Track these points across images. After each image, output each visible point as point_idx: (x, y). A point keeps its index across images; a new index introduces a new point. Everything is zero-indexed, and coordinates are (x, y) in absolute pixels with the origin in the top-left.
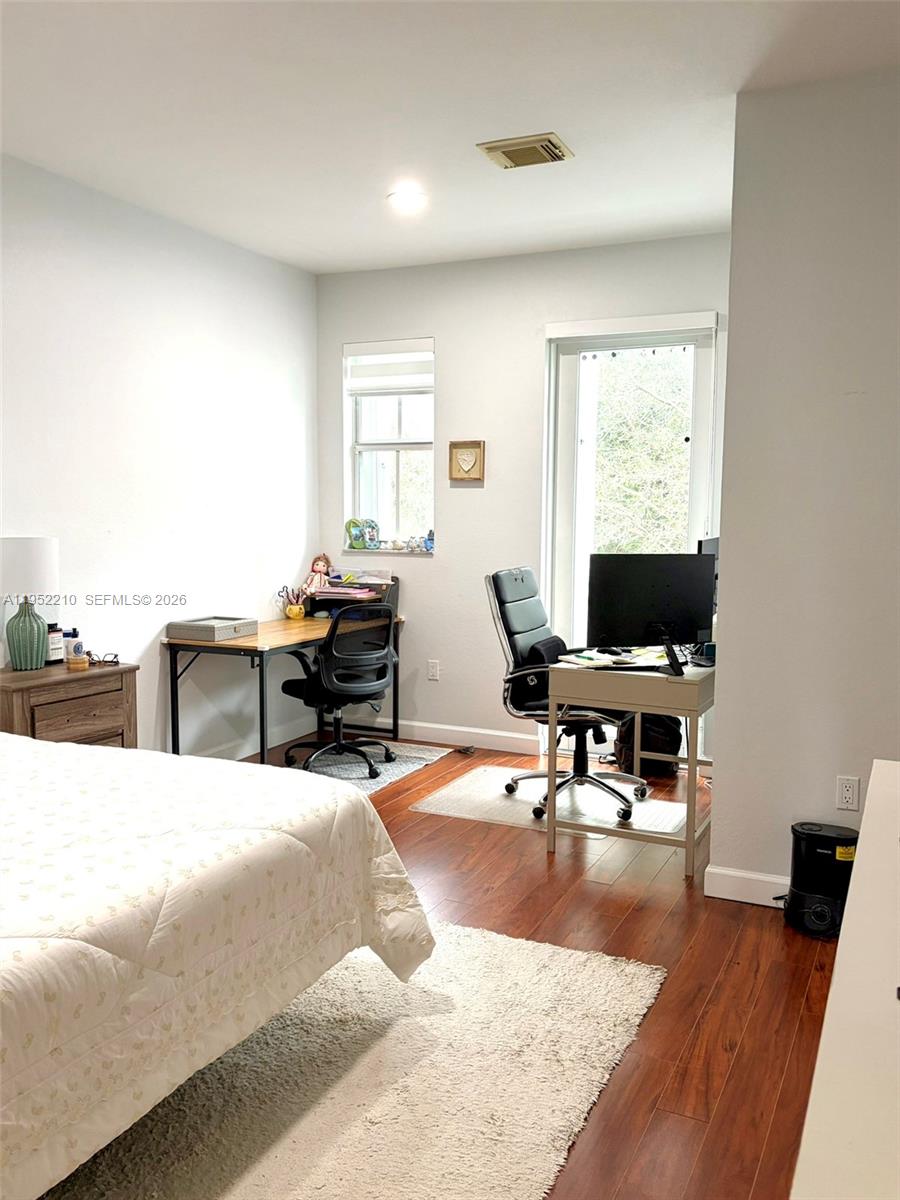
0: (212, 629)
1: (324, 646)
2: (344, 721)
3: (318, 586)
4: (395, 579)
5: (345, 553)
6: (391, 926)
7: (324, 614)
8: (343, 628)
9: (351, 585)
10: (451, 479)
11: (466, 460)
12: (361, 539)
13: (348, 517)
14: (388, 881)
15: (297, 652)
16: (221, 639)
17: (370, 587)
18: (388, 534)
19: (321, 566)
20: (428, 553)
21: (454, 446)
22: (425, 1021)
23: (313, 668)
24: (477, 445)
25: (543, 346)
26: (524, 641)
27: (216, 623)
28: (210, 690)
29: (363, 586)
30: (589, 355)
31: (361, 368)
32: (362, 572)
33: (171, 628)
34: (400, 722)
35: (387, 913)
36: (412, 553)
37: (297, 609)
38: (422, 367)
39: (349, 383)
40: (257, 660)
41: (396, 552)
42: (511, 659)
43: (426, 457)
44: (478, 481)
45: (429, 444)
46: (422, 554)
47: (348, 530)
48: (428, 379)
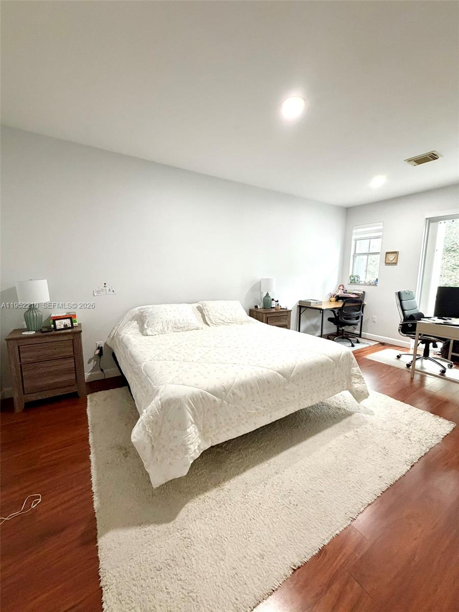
0: (310, 303)
1: (340, 309)
2: (345, 330)
3: (340, 293)
4: (364, 292)
5: (349, 284)
6: (356, 387)
7: (341, 301)
8: (347, 305)
9: (350, 293)
10: (386, 263)
11: (391, 258)
12: (354, 281)
13: (350, 274)
14: (356, 375)
15: (333, 310)
16: (312, 305)
17: (356, 294)
18: (362, 279)
19: (341, 287)
20: (375, 285)
21: (387, 253)
23: (337, 315)
24: (396, 252)
25: (424, 220)
26: (407, 313)
27: (312, 301)
28: (308, 318)
29: (353, 294)
30: (442, 222)
31: (358, 232)
32: (353, 290)
33: (300, 302)
34: (362, 333)
35: (355, 383)
36: (370, 285)
37: (334, 299)
38: (378, 231)
39: (354, 237)
40: (322, 311)
41: (365, 284)
42: (403, 318)
43: (379, 256)
44: (395, 264)
45: (378, 253)
46: (373, 285)
47: (350, 278)
48: (380, 234)
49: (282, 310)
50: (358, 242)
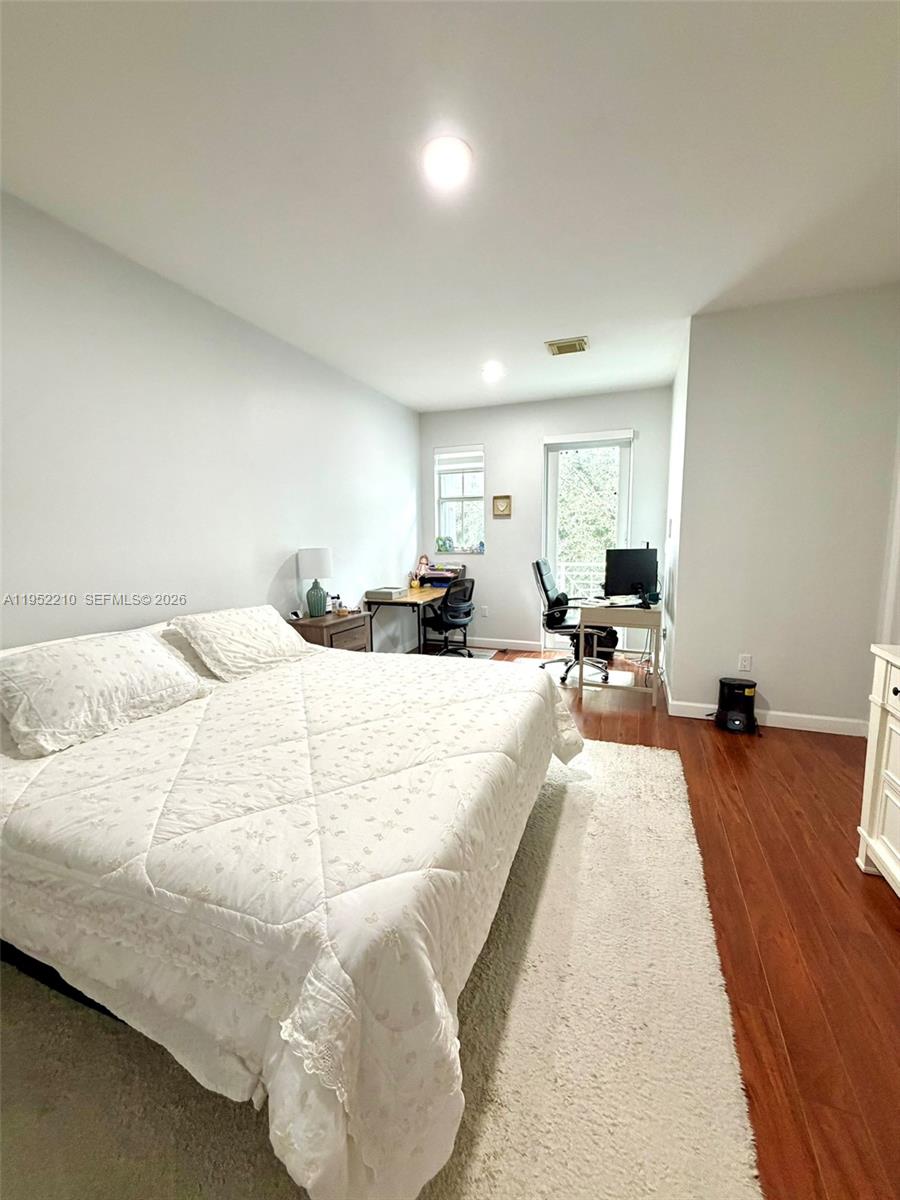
0: (391, 594)
1: (445, 598)
2: (450, 639)
3: (424, 571)
4: (464, 566)
5: (436, 554)
7: (429, 585)
8: (452, 590)
9: (442, 570)
10: (495, 515)
11: (502, 505)
12: (444, 547)
13: (437, 536)
15: (430, 605)
16: (395, 598)
17: (452, 571)
18: (458, 545)
19: (424, 561)
20: (481, 553)
21: (495, 498)
22: (581, 784)
23: (439, 612)
24: (508, 497)
25: (542, 447)
27: (393, 591)
28: (383, 625)
29: (448, 570)
30: (564, 452)
31: (443, 460)
32: (446, 564)
33: (367, 594)
34: (468, 638)
36: (473, 553)
38: (478, 459)
39: (437, 468)
40: (416, 608)
41: (464, 552)
42: (547, 603)
43: (481, 504)
44: (508, 516)
45: (481, 497)
46: (478, 553)
47: (437, 542)
48: (480, 465)
49: (350, 617)
50: (442, 476)
